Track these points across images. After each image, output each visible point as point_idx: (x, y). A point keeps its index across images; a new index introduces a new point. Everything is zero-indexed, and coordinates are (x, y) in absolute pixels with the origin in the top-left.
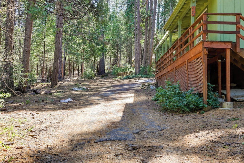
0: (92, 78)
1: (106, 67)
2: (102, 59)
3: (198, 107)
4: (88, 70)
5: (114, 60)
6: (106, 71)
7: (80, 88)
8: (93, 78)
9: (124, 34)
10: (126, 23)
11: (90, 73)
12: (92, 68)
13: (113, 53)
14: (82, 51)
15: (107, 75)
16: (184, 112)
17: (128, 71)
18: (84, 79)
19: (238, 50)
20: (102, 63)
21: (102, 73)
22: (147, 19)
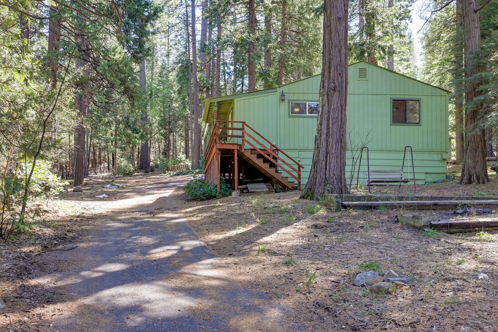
0: (129, 174)
1: (152, 157)
2: (144, 145)
3: (212, 195)
4: (123, 162)
5: (165, 146)
6: (152, 164)
7: (114, 185)
8: (132, 175)
9: (178, 107)
10: (179, 92)
11: (126, 167)
12: (130, 159)
13: (162, 136)
14: (114, 133)
15: (152, 170)
16: (202, 200)
17: (183, 164)
18: (117, 176)
19: (243, 151)
20: (145, 150)
21: (145, 167)
22: (208, 89)
